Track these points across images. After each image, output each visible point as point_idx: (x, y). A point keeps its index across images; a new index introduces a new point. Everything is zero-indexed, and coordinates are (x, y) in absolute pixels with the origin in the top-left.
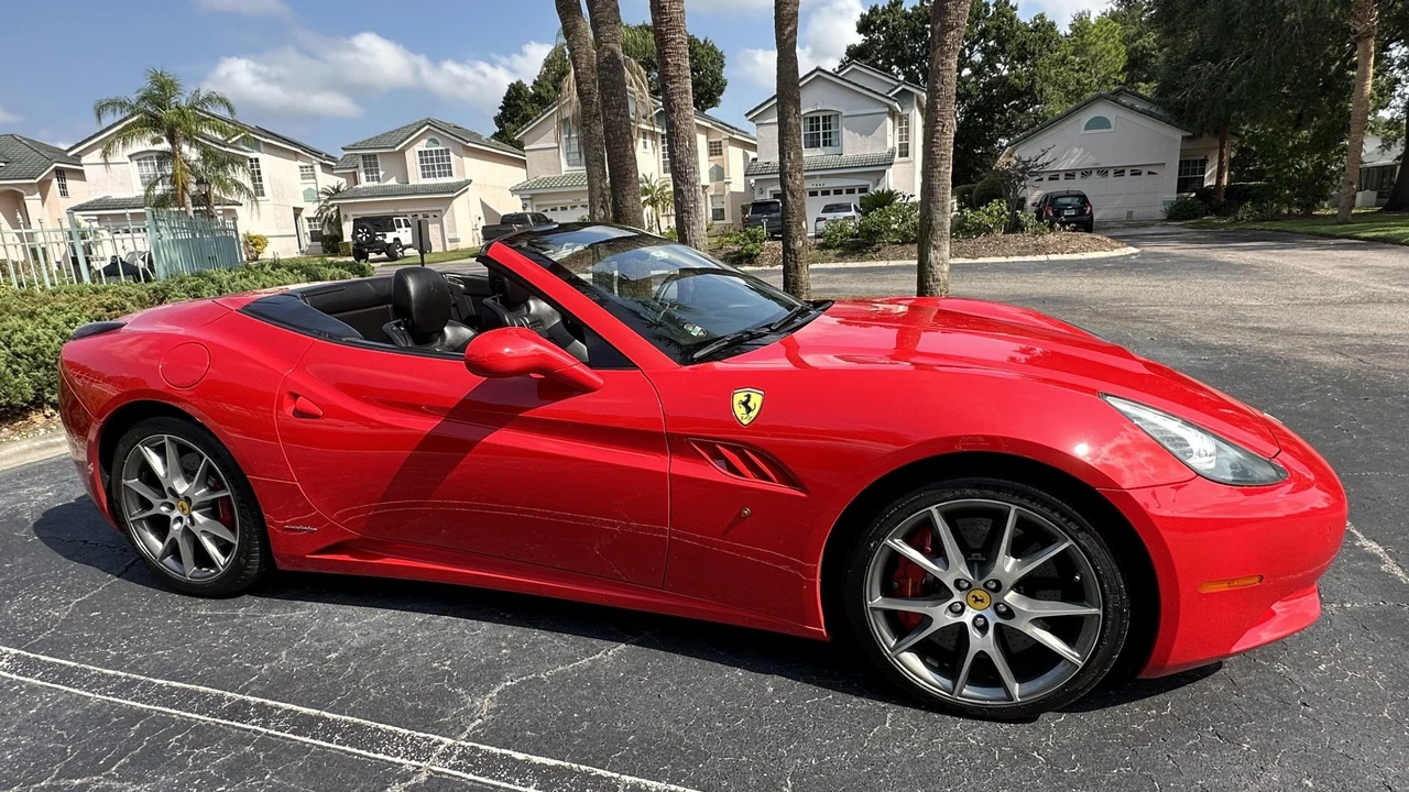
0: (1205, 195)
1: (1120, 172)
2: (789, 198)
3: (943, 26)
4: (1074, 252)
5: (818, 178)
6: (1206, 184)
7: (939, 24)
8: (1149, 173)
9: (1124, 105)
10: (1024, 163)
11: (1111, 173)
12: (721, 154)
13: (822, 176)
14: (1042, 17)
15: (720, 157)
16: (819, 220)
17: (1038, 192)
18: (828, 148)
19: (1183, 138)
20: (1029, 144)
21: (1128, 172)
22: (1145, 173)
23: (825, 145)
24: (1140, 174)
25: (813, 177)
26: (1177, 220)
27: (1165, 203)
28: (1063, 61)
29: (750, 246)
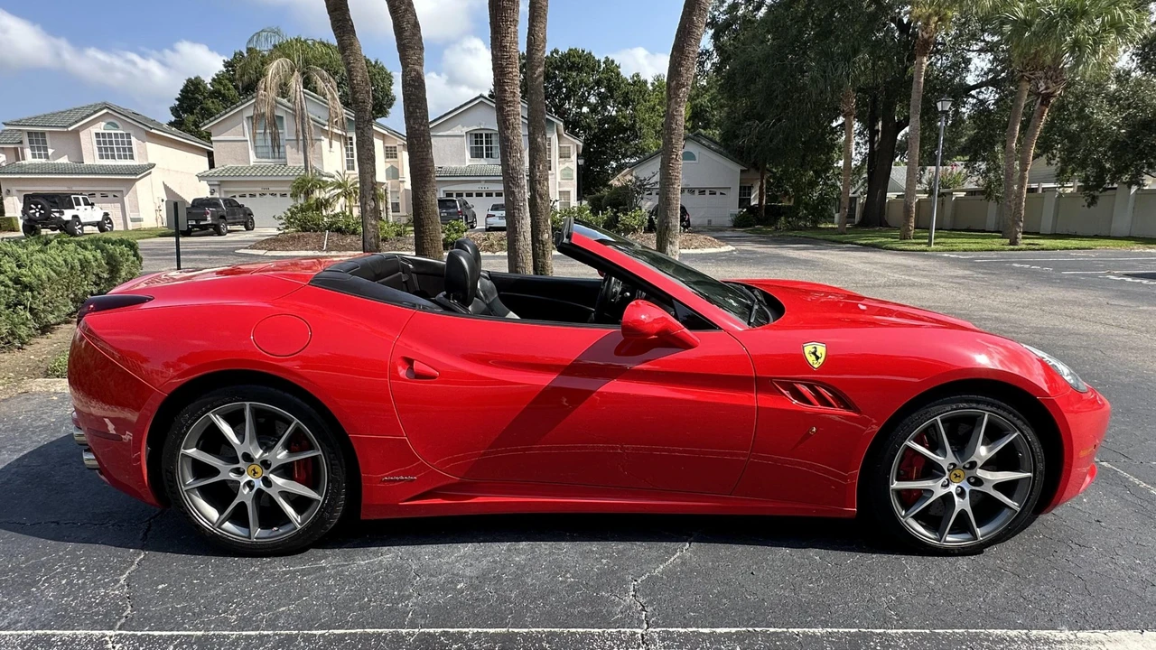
0: (752, 210)
1: (702, 192)
2: (538, 200)
3: (677, 84)
4: (696, 248)
5: (483, 183)
6: (752, 204)
7: (674, 82)
8: (721, 194)
9: (704, 145)
10: (641, 181)
11: (697, 192)
12: (396, 157)
13: (486, 181)
14: (638, 75)
15: (395, 160)
16: (488, 216)
17: (649, 203)
18: (490, 159)
19: (742, 171)
20: (642, 167)
21: (707, 192)
22: (718, 193)
23: (487, 156)
24: (715, 194)
25: (479, 181)
26: (739, 227)
27: (731, 215)
28: (653, 109)
29: (455, 236)
